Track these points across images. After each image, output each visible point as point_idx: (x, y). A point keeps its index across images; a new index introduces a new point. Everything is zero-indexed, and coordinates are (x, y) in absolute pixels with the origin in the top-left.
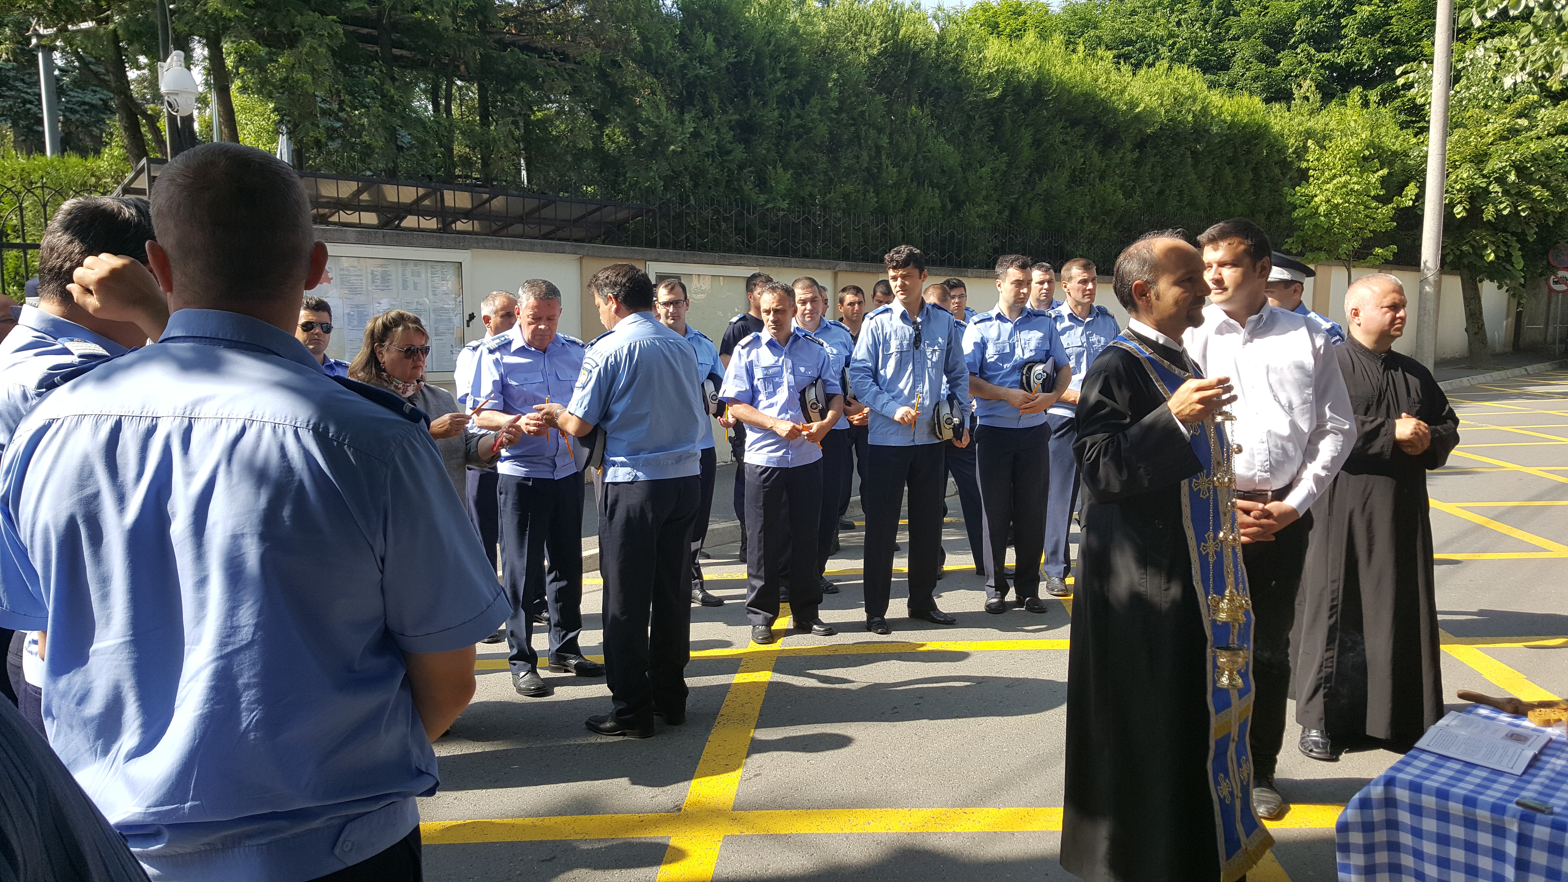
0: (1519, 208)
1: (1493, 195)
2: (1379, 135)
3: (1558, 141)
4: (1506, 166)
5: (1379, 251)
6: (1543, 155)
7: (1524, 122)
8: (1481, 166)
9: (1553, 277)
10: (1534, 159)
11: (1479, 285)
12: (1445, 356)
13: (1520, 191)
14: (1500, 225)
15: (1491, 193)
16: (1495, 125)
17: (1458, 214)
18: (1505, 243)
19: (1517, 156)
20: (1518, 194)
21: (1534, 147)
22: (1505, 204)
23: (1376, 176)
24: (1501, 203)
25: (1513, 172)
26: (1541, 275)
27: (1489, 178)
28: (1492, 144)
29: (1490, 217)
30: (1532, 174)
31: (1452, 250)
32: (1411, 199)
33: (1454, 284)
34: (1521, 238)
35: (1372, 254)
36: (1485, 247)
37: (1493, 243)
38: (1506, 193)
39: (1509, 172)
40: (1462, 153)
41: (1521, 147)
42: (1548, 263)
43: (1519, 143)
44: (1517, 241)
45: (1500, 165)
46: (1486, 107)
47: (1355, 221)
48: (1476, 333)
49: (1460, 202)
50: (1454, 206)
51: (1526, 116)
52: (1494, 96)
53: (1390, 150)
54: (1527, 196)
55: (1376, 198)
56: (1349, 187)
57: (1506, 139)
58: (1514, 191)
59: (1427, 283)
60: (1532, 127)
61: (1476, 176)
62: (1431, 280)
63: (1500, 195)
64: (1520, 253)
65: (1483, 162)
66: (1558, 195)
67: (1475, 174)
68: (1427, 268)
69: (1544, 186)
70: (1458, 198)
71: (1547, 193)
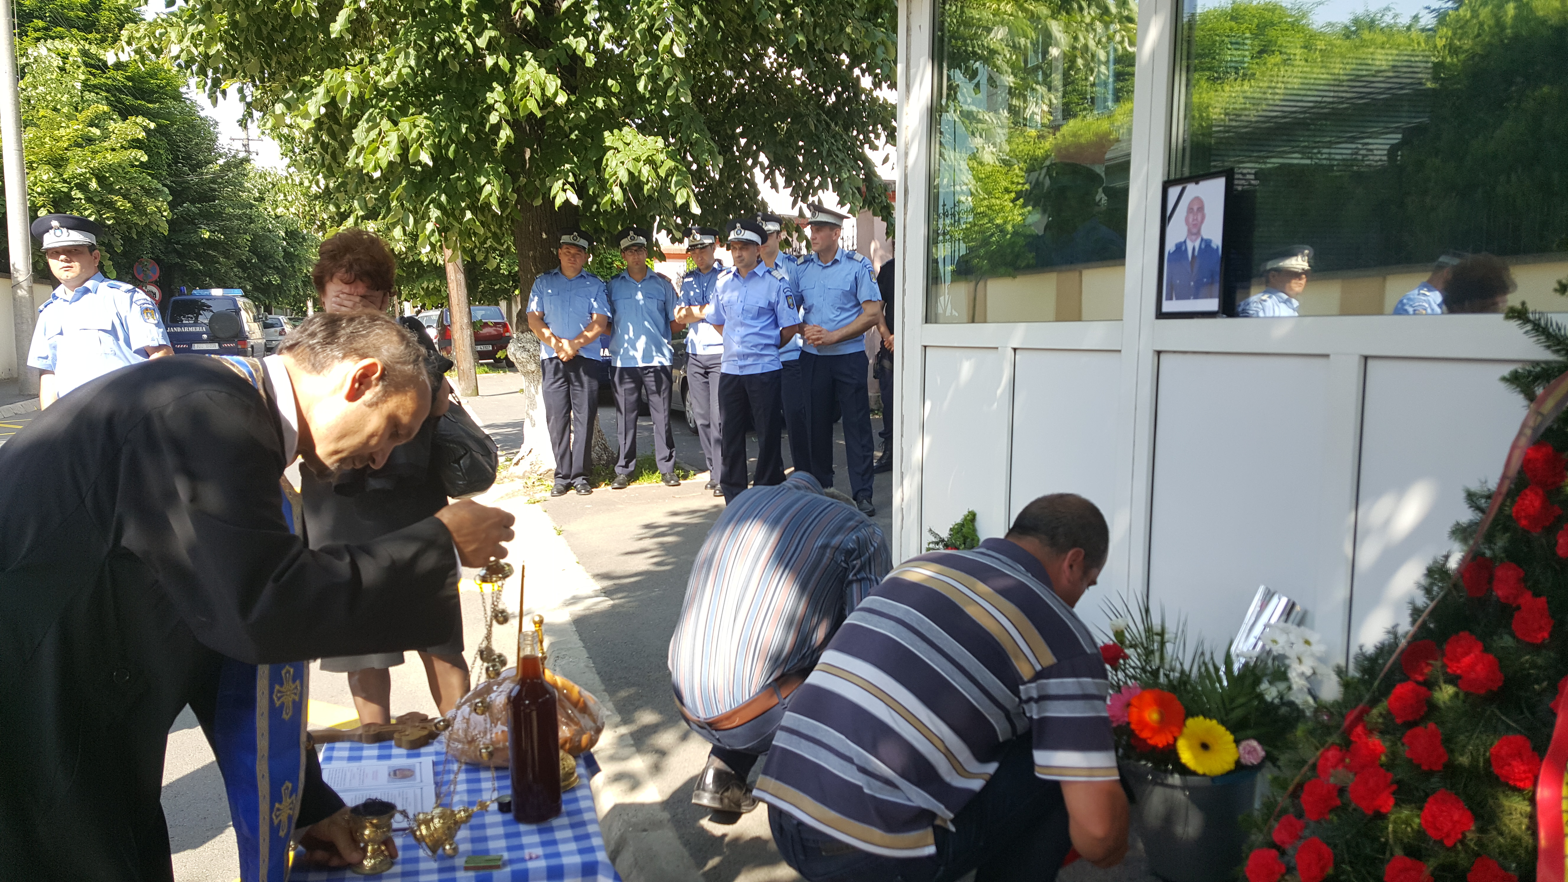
0: (104, 216)
1: (76, 202)
3: (133, 154)
4: (86, 173)
6: (119, 166)
7: (97, 132)
8: (61, 170)
10: (112, 170)
13: (103, 200)
15: (74, 199)
16: (68, 130)
19: (94, 164)
20: (101, 202)
21: (110, 158)
22: (89, 211)
24: (85, 209)
25: (94, 180)
27: (69, 183)
28: (66, 149)
30: (111, 184)
34: (109, 247)
38: (89, 200)
39: (90, 179)
40: (37, 154)
41: (97, 156)
42: (134, 277)
43: (95, 152)
45: (79, 171)
46: (55, 109)
49: (44, 206)
50: (37, 209)
51: (98, 127)
52: (63, 99)
54: (111, 205)
57: (79, 145)
58: (97, 199)
59: (21, 287)
60: (106, 137)
61: (56, 180)
62: (25, 285)
63: (83, 201)
64: (111, 263)
65: (61, 166)
66: (139, 208)
67: (54, 178)
68: (17, 271)
69: (125, 197)
70: (40, 201)
71: (128, 205)
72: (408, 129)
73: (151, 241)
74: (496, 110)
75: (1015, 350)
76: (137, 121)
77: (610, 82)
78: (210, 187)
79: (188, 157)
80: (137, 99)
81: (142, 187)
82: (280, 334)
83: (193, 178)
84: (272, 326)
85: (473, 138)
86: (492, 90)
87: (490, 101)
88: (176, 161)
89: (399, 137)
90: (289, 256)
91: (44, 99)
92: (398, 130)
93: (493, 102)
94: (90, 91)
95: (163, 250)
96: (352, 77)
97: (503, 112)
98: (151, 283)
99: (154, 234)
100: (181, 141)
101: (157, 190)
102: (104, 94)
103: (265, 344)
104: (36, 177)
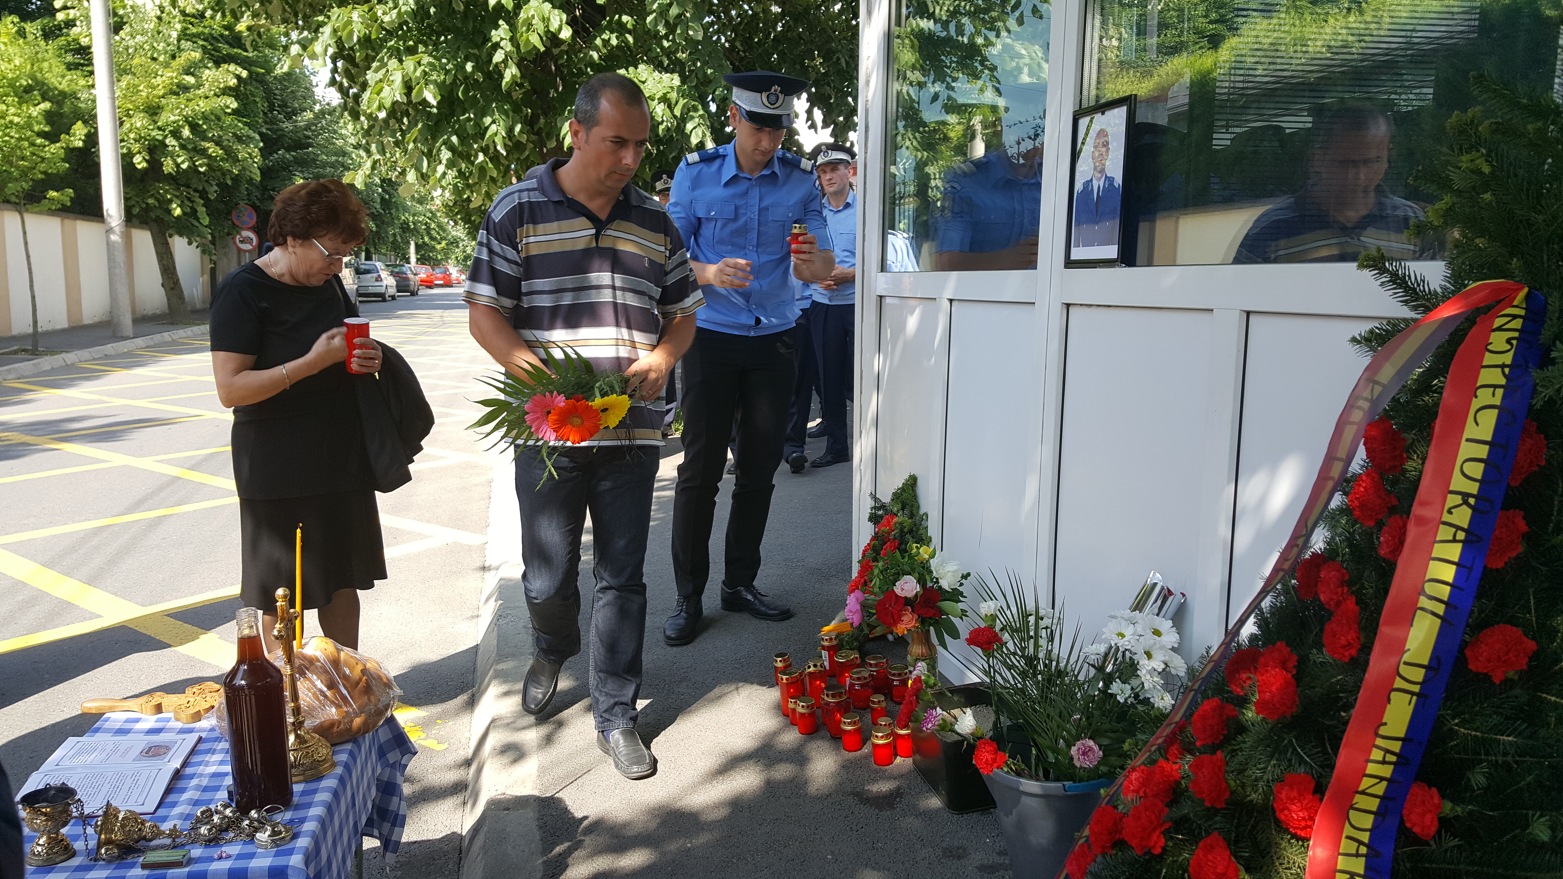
0: (197, 163)
1: (170, 148)
2: (41, 70)
3: (224, 101)
4: (179, 121)
5: (52, 194)
6: (212, 113)
7: (191, 80)
8: (156, 118)
9: (238, 236)
10: (205, 117)
11: (169, 239)
12: (145, 312)
13: (196, 147)
14: (179, 180)
15: (168, 146)
16: (164, 78)
17: (139, 164)
18: (189, 199)
19: (188, 111)
20: (194, 149)
21: (203, 106)
22: (183, 159)
23: (37, 108)
24: (178, 156)
25: (187, 127)
26: (229, 234)
27: (164, 131)
28: (162, 97)
29: (170, 170)
30: (204, 132)
31: (138, 202)
32: (80, 139)
33: (143, 239)
34: (203, 194)
35: (45, 198)
36: (170, 201)
37: (177, 197)
38: (183, 147)
39: (183, 127)
40: (134, 101)
41: (191, 104)
42: (234, 224)
43: (189, 100)
44: (200, 197)
45: (172, 118)
46: (154, 59)
47: (23, 158)
48: (172, 289)
49: (139, 152)
50: (133, 155)
51: (192, 74)
52: (160, 48)
53: (56, 89)
54: (203, 152)
55: (41, 134)
56: (8, 119)
57: (177, 94)
58: (190, 147)
59: (114, 233)
60: (199, 86)
61: (151, 127)
62: (117, 230)
63: (177, 149)
64: (204, 209)
65: (156, 114)
66: (230, 155)
67: (149, 125)
68: (111, 217)
69: (217, 144)
70: (136, 147)
71: (221, 152)
72: (412, 68)
73: (247, 188)
74: (502, 48)
75: (951, 301)
76: (230, 69)
77: (625, 18)
78: (304, 135)
79: (284, 105)
80: (234, 48)
81: (235, 134)
82: (377, 280)
83: (287, 126)
84: (367, 272)
85: (479, 76)
86: (497, 27)
87: (495, 39)
88: (272, 110)
89: (403, 77)
90: (386, 203)
91: (141, 47)
92: (403, 69)
93: (498, 39)
94: (187, 40)
95: (259, 197)
96: (360, 16)
97: (508, 50)
98: (248, 229)
99: (250, 181)
100: (277, 89)
101: (248, 137)
102: (201, 42)
103: (357, 290)
104: (132, 124)
